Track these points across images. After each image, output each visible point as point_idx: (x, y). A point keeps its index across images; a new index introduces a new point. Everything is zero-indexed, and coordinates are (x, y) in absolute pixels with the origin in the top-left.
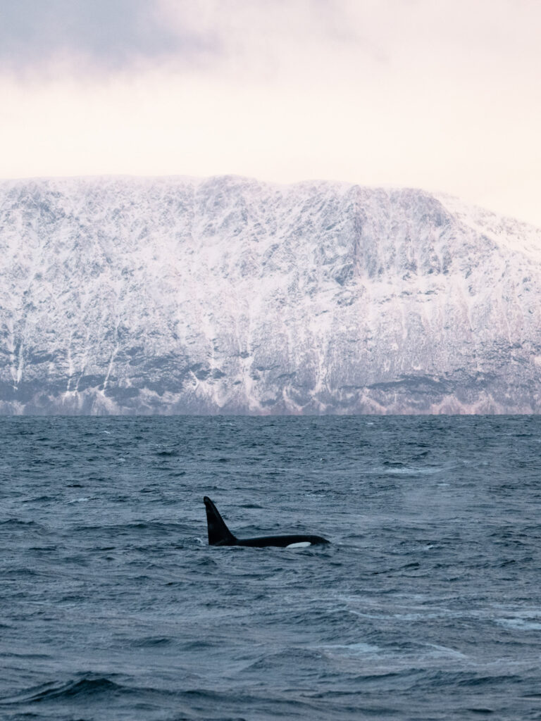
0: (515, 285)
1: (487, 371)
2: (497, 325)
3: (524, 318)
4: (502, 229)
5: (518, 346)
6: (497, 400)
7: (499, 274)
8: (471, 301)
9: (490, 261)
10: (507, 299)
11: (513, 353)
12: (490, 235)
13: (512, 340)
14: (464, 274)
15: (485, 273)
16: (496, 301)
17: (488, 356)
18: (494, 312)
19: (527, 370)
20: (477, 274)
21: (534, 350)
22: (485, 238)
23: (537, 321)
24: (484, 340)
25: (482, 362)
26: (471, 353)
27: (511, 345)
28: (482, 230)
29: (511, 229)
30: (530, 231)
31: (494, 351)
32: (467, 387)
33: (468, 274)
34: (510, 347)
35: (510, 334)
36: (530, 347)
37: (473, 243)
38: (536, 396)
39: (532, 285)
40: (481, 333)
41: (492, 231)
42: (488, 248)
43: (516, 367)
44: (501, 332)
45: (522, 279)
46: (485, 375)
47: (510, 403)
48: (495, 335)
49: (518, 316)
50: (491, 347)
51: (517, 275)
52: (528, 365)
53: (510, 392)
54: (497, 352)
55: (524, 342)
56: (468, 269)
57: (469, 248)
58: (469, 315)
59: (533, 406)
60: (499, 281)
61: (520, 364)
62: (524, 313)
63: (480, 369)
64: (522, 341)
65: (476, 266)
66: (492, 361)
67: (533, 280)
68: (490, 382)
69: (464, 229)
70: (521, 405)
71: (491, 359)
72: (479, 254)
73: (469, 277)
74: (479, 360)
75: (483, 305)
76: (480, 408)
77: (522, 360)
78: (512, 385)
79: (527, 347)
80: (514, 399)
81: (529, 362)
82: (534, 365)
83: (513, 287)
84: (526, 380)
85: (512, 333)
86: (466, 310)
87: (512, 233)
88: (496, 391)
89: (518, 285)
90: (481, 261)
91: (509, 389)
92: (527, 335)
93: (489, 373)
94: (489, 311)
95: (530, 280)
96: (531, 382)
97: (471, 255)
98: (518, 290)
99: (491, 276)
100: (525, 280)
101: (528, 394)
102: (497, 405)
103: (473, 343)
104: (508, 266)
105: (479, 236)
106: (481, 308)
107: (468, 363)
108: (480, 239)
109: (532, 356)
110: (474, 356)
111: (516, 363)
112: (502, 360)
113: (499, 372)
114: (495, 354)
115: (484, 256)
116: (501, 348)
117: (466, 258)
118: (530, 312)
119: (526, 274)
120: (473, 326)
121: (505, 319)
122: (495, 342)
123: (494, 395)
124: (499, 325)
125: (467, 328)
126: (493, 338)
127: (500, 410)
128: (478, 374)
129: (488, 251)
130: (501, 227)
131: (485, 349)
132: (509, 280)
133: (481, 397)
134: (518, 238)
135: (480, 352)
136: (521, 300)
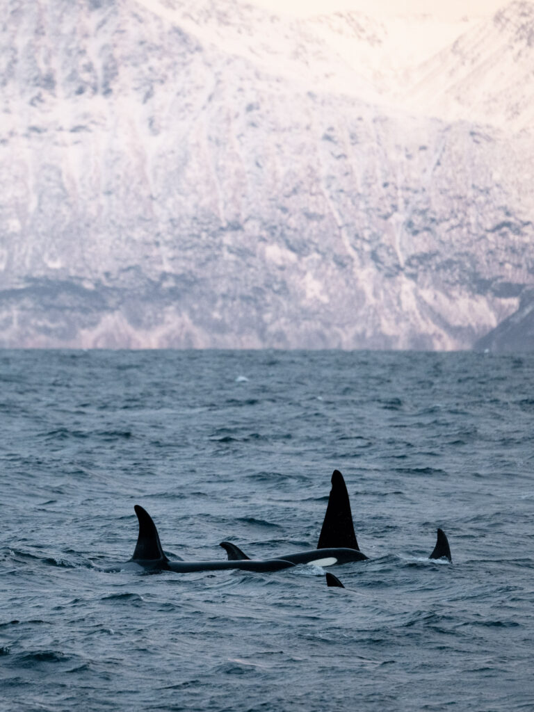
0: (232, 115)
1: (180, 272)
2: (198, 188)
3: (248, 176)
4: (210, 16)
5: (236, 227)
6: (198, 323)
7: (202, 97)
8: (153, 145)
9: (188, 73)
10: (218, 142)
11: (228, 239)
12: (188, 26)
13: (225, 215)
14: (141, 96)
15: (178, 94)
16: (198, 145)
17: (181, 245)
18: (193, 164)
19: (252, 270)
20: (163, 95)
21: (264, 234)
22: (178, 31)
23: (270, 181)
24: (175, 215)
25: (171, 254)
26: (151, 238)
27: (224, 224)
28: (172, 17)
29: (225, 15)
30: (259, 20)
31: (193, 235)
32: (146, 299)
33: (148, 95)
34: (222, 229)
35: (221, 205)
36: (257, 229)
37: (157, 42)
38: (267, 317)
39: (261, 116)
40: (170, 202)
41: (192, 18)
42: (183, 49)
43: (232, 264)
44: (206, 201)
45: (245, 105)
46: (178, 278)
47: (220, 328)
48: (196, 206)
49: (237, 173)
50: (188, 229)
51: (235, 97)
52: (254, 261)
53: (222, 310)
54: (199, 237)
55: (246, 220)
56: (148, 88)
57: (150, 49)
58: (148, 170)
59: (262, 333)
60: (204, 108)
61: (239, 259)
62: (247, 167)
63: (167, 267)
64: (244, 216)
65: (162, 82)
66: (189, 253)
67: (264, 108)
68: (185, 291)
69: (142, 14)
70: (240, 332)
71: (186, 249)
72: (167, 60)
73: (150, 101)
74: (166, 252)
75: (173, 152)
76: (168, 337)
77: (243, 252)
78: (224, 296)
79: (253, 228)
80: (227, 321)
81: (254, 255)
82: (264, 261)
83: (228, 119)
84: (249, 288)
85: (226, 204)
86: (144, 161)
87: (228, 24)
88: (196, 306)
89: (237, 116)
90: (170, 74)
91: (220, 303)
92: (253, 206)
93: (183, 275)
94: (184, 162)
95: (258, 108)
96: (258, 290)
97: (154, 62)
98: (237, 126)
99: (188, 100)
100: (250, 108)
101: (254, 313)
102: (197, 331)
103: (154, 221)
104: (219, 82)
105: (167, 27)
106: (170, 156)
107: (147, 257)
108: (170, 33)
109: (261, 245)
110: (157, 244)
111: (232, 257)
112: (208, 252)
113: (201, 273)
114: (195, 240)
115: (175, 64)
116: (207, 231)
117: (144, 67)
118: (258, 164)
119: (251, 97)
120: (156, 188)
121: (214, 177)
122: (195, 218)
123: (192, 313)
124: (202, 188)
125: (144, 193)
126: (192, 212)
127: (202, 341)
128: (164, 276)
129: (183, 55)
130: (207, 11)
131: (177, 232)
132: (220, 109)
133: (168, 318)
134: (239, 32)
135: (168, 238)
136: (242, 144)
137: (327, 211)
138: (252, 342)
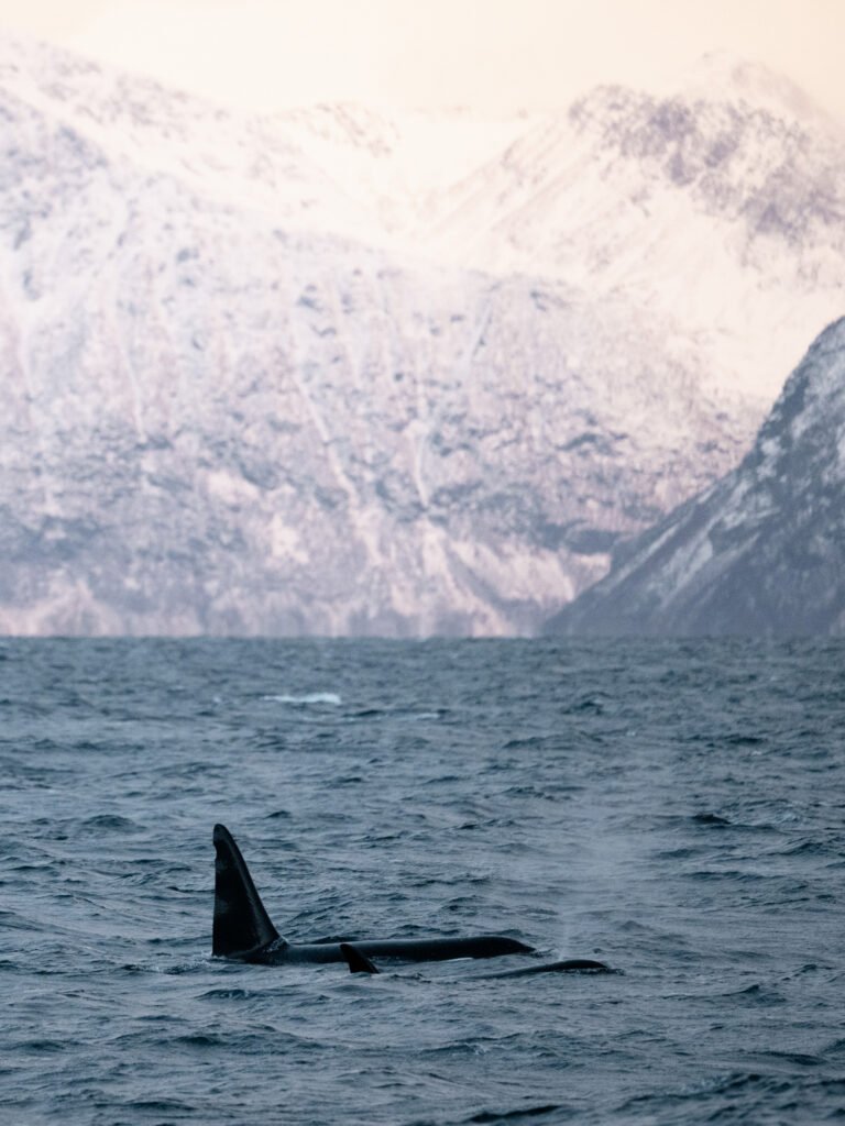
137: (304, 419)
138: (186, 626)
